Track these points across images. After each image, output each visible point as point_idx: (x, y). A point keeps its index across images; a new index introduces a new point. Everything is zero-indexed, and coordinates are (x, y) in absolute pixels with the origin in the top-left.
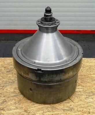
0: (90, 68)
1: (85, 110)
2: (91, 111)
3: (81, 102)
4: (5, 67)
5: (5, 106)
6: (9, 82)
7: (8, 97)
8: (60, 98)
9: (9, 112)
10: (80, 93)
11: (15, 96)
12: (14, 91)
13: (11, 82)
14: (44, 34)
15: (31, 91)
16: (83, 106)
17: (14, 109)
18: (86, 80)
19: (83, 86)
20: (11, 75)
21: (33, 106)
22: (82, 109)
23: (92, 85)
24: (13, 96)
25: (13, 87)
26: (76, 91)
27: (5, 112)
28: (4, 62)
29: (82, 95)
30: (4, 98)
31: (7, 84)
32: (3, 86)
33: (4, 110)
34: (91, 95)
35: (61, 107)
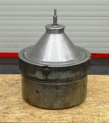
0: (103, 83)
1: (94, 114)
2: (101, 114)
3: (91, 108)
4: (6, 82)
5: (9, 111)
6: (12, 94)
7: (12, 105)
8: (68, 102)
9: (14, 115)
10: (90, 102)
11: (19, 104)
12: (18, 100)
13: (15, 94)
14: (51, 35)
15: (37, 94)
16: (92, 111)
17: (19, 113)
18: (98, 93)
19: (94, 97)
20: (14, 89)
21: (39, 111)
22: (91, 113)
23: (103, 96)
24: (17, 104)
25: (16, 97)
26: (86, 101)
27: (9, 115)
28: (5, 78)
29: (92, 103)
30: (7, 105)
31: (10, 95)
32: (6, 97)
33: (8, 114)
34: (102, 103)
35: (69, 112)
